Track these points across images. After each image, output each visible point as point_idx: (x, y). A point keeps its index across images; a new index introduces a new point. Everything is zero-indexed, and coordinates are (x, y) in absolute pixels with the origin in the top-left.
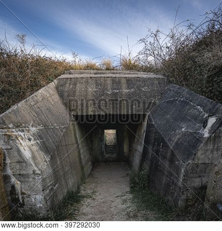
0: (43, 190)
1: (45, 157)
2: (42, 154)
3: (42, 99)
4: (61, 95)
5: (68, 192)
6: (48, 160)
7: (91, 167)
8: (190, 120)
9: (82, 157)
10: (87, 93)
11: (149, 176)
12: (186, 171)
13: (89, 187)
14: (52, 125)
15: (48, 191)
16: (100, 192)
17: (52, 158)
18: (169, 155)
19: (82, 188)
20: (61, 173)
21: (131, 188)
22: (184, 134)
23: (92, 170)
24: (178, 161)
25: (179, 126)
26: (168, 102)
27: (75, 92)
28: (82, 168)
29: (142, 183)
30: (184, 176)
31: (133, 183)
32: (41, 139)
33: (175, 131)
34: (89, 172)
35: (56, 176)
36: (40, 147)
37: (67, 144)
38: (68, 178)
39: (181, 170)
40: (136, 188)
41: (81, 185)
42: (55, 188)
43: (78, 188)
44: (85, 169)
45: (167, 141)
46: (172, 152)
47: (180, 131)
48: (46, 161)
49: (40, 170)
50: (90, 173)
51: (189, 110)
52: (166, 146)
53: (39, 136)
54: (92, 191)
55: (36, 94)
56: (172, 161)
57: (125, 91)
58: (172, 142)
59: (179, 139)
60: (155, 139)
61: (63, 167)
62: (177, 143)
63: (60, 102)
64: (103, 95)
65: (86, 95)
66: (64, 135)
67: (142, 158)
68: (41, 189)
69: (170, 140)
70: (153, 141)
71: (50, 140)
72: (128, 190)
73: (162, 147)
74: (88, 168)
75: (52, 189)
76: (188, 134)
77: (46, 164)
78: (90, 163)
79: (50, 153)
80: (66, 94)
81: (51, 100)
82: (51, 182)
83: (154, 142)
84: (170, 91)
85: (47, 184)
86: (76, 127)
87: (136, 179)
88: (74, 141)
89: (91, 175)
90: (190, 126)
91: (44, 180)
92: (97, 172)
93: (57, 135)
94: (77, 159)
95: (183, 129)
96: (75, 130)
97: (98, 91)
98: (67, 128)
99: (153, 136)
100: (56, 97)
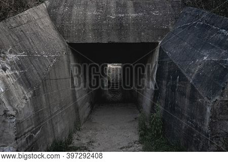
0: (16, 139)
1: (25, 93)
2: (21, 88)
3: (28, 22)
4: (53, 19)
5: (54, 141)
6: (28, 96)
7: (89, 109)
8: (213, 47)
9: (77, 95)
10: (85, 17)
11: (163, 120)
12: (213, 111)
13: (84, 135)
14: (39, 53)
15: (24, 140)
16: (99, 142)
17: (34, 95)
18: (188, 90)
19: (75, 136)
20: (47, 115)
21: (141, 136)
22: (207, 64)
23: (91, 112)
24: (201, 97)
25: (199, 54)
26: (183, 28)
27: (70, 15)
28: (77, 110)
29: (155, 129)
30: (211, 117)
31: (142, 129)
32: (22, 69)
33: (195, 60)
34: (86, 115)
35: (39, 119)
36: (19, 80)
37: (58, 78)
38: (56, 123)
39: (206, 110)
40: (147, 137)
41: (74, 132)
42: (35, 136)
43: (70, 137)
44: (81, 112)
45: (185, 74)
46: (192, 87)
47: (201, 61)
48: (25, 98)
49: (14, 109)
50: (88, 117)
51: (212, 34)
52: (184, 79)
53: (19, 65)
54: (88, 141)
55: (20, 14)
56: (193, 98)
57: (132, 15)
58: (191, 74)
59: (200, 70)
60: (170, 72)
61: (50, 108)
62: (198, 75)
63: (51, 27)
64: (105, 20)
65: (85, 19)
66: (54, 65)
67: (154, 97)
68: (14, 137)
69: (188, 72)
70: (167, 74)
71: (35, 71)
72: (137, 139)
73: (179, 81)
74: (85, 110)
75: (31, 137)
76: (211, 64)
77: (24, 101)
78: (88, 104)
79: (32, 88)
80: (59, 17)
81: (39, 24)
82: (31, 128)
83: (169, 75)
84: (186, 14)
85: (23, 130)
86: (71, 58)
87: (147, 124)
88: (67, 75)
89: (88, 119)
90: (214, 53)
91: (18, 123)
92: (97, 115)
93: (44, 65)
94: (71, 98)
95: (205, 58)
96: (69, 62)
97: (99, 15)
98: (58, 58)
99: (166, 69)
100: (47, 21)
